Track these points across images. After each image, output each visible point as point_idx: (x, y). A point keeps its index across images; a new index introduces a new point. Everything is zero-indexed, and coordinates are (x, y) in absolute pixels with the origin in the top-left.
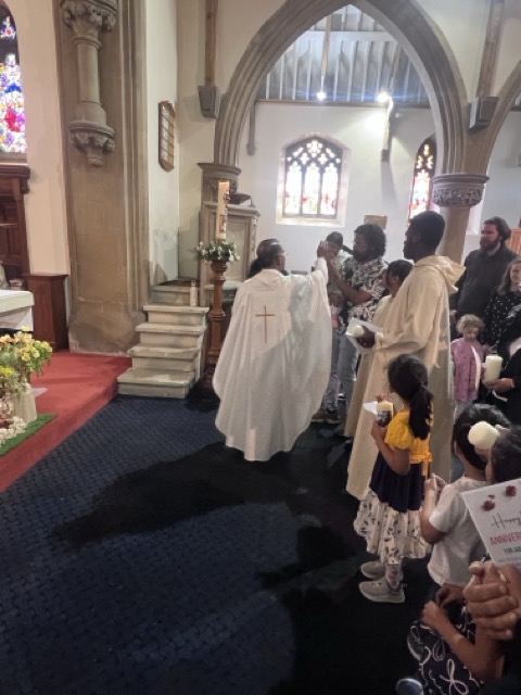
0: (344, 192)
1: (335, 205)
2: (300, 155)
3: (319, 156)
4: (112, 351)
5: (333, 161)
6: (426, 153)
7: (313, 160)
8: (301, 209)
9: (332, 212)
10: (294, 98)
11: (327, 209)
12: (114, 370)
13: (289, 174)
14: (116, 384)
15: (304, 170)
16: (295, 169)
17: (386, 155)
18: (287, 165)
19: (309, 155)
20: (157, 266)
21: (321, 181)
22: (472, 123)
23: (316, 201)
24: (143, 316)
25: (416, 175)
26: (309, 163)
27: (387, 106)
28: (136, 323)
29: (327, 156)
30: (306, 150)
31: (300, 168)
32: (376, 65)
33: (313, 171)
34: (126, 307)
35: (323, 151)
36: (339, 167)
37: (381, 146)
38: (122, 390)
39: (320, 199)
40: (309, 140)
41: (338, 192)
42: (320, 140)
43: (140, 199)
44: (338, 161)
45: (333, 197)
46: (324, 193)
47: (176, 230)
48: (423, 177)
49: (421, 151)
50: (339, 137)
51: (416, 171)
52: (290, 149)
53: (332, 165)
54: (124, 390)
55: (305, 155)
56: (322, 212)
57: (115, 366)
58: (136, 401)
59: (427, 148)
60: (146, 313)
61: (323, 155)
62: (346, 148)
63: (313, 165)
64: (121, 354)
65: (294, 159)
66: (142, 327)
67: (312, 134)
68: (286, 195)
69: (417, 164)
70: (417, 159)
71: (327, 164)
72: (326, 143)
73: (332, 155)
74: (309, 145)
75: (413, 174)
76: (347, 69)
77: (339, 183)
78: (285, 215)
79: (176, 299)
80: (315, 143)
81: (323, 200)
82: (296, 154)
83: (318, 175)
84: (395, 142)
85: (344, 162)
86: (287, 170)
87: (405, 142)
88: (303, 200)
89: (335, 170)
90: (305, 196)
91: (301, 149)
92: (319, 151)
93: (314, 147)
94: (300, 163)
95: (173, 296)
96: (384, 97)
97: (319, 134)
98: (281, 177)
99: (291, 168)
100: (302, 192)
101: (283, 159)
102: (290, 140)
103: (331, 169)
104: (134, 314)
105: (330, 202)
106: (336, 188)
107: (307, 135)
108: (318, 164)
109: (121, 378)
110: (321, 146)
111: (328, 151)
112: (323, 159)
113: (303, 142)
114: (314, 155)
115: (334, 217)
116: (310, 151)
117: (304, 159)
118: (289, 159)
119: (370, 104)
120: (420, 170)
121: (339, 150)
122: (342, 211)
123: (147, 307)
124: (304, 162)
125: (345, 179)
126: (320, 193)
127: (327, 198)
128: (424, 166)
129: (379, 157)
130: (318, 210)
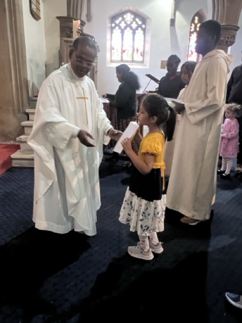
0: (148, 46)
1: (143, 55)
2: (120, 22)
3: (132, 23)
4: (6, 141)
5: (140, 26)
6: (196, 21)
7: (128, 26)
8: (122, 57)
9: (141, 59)
11: (137, 57)
12: (8, 151)
13: (113, 34)
14: (11, 160)
15: (122, 32)
16: (117, 32)
17: (173, 22)
18: (112, 29)
19: (126, 23)
20: (33, 83)
21: (134, 39)
23: (131, 52)
24: (26, 116)
25: (190, 35)
26: (125, 28)
28: (20, 121)
29: (137, 23)
30: (123, 19)
31: (120, 31)
33: (128, 33)
34: (14, 110)
35: (134, 20)
36: (144, 30)
37: (169, 16)
38: (15, 164)
39: (133, 50)
40: (125, 13)
41: (144, 46)
42: (132, 13)
43: (19, 35)
44: (144, 26)
45: (141, 50)
47: (44, 61)
48: (194, 36)
49: (193, 21)
50: (144, 10)
51: (191, 33)
52: (113, 18)
53: (140, 29)
54: (16, 164)
55: (123, 22)
56: (134, 59)
57: (8, 149)
58: (25, 170)
59: (197, 18)
60: (27, 115)
61: (134, 23)
62: (149, 18)
63: (128, 29)
64: (12, 142)
65: (116, 25)
66: (25, 123)
67: (127, 8)
68: (112, 48)
69: (191, 29)
70: (191, 25)
71: (137, 29)
72: (136, 15)
73: (140, 23)
74: (125, 16)
75: (189, 35)
77: (144, 41)
78: (112, 61)
80: (129, 14)
81: (136, 51)
82: (117, 22)
83: (132, 36)
84: (178, 13)
85: (148, 27)
86: (112, 32)
87: (184, 14)
88: (123, 51)
89: (142, 32)
90: (124, 49)
91: (120, 19)
92: (132, 20)
93: (129, 17)
94: (120, 28)
97: (131, 8)
98: (108, 37)
99: (114, 31)
100: (122, 46)
101: (110, 25)
102: (113, 12)
103: (139, 32)
104: (19, 115)
105: (139, 53)
106: (143, 44)
107: (124, 9)
108: (131, 28)
109: (13, 156)
110: (132, 16)
111: (137, 20)
112: (134, 25)
113: (122, 14)
114: (129, 23)
115: (143, 62)
116: (126, 20)
117: (123, 25)
118: (113, 25)
120: (193, 32)
121: (144, 20)
122: (147, 58)
123: (28, 111)
124: (123, 27)
125: (148, 38)
126: (133, 47)
127: (137, 50)
128: (195, 30)
129: (168, 23)
130: (133, 58)
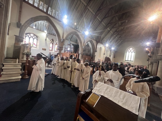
0: (38, 44)
1: (36, 45)
3: (33, 36)
5: (36, 38)
9: (36, 46)
10: (31, 26)
13: (26, 38)
15: (29, 38)
17: (46, 40)
21: (33, 41)
22: (62, 41)
26: (31, 37)
27: (46, 33)
29: (35, 37)
30: (30, 35)
32: (44, 26)
33: (31, 39)
35: (34, 36)
36: (37, 39)
37: (45, 38)
39: (33, 44)
40: (31, 33)
41: (37, 43)
42: (33, 34)
45: (36, 44)
46: (34, 43)
47: (7, 47)
48: (51, 44)
49: (51, 40)
62: (39, 37)
65: (27, 36)
66: (3, 68)
67: (32, 33)
68: (25, 42)
72: (34, 35)
73: (36, 37)
74: (31, 34)
76: (39, 25)
77: (37, 42)
79: (12, 62)
80: (32, 34)
82: (28, 35)
83: (33, 40)
84: (47, 38)
87: (49, 38)
89: (36, 40)
91: (29, 34)
93: (32, 35)
95: (11, 61)
96: (46, 31)
97: (33, 33)
100: (29, 42)
102: (27, 32)
107: (30, 32)
108: (33, 38)
110: (33, 35)
111: (35, 36)
115: (36, 47)
117: (30, 36)
118: (26, 35)
119: (43, 31)
121: (37, 37)
122: (38, 47)
126: (33, 43)
127: (34, 44)
128: (51, 42)
129: (45, 40)
130: (33, 46)
